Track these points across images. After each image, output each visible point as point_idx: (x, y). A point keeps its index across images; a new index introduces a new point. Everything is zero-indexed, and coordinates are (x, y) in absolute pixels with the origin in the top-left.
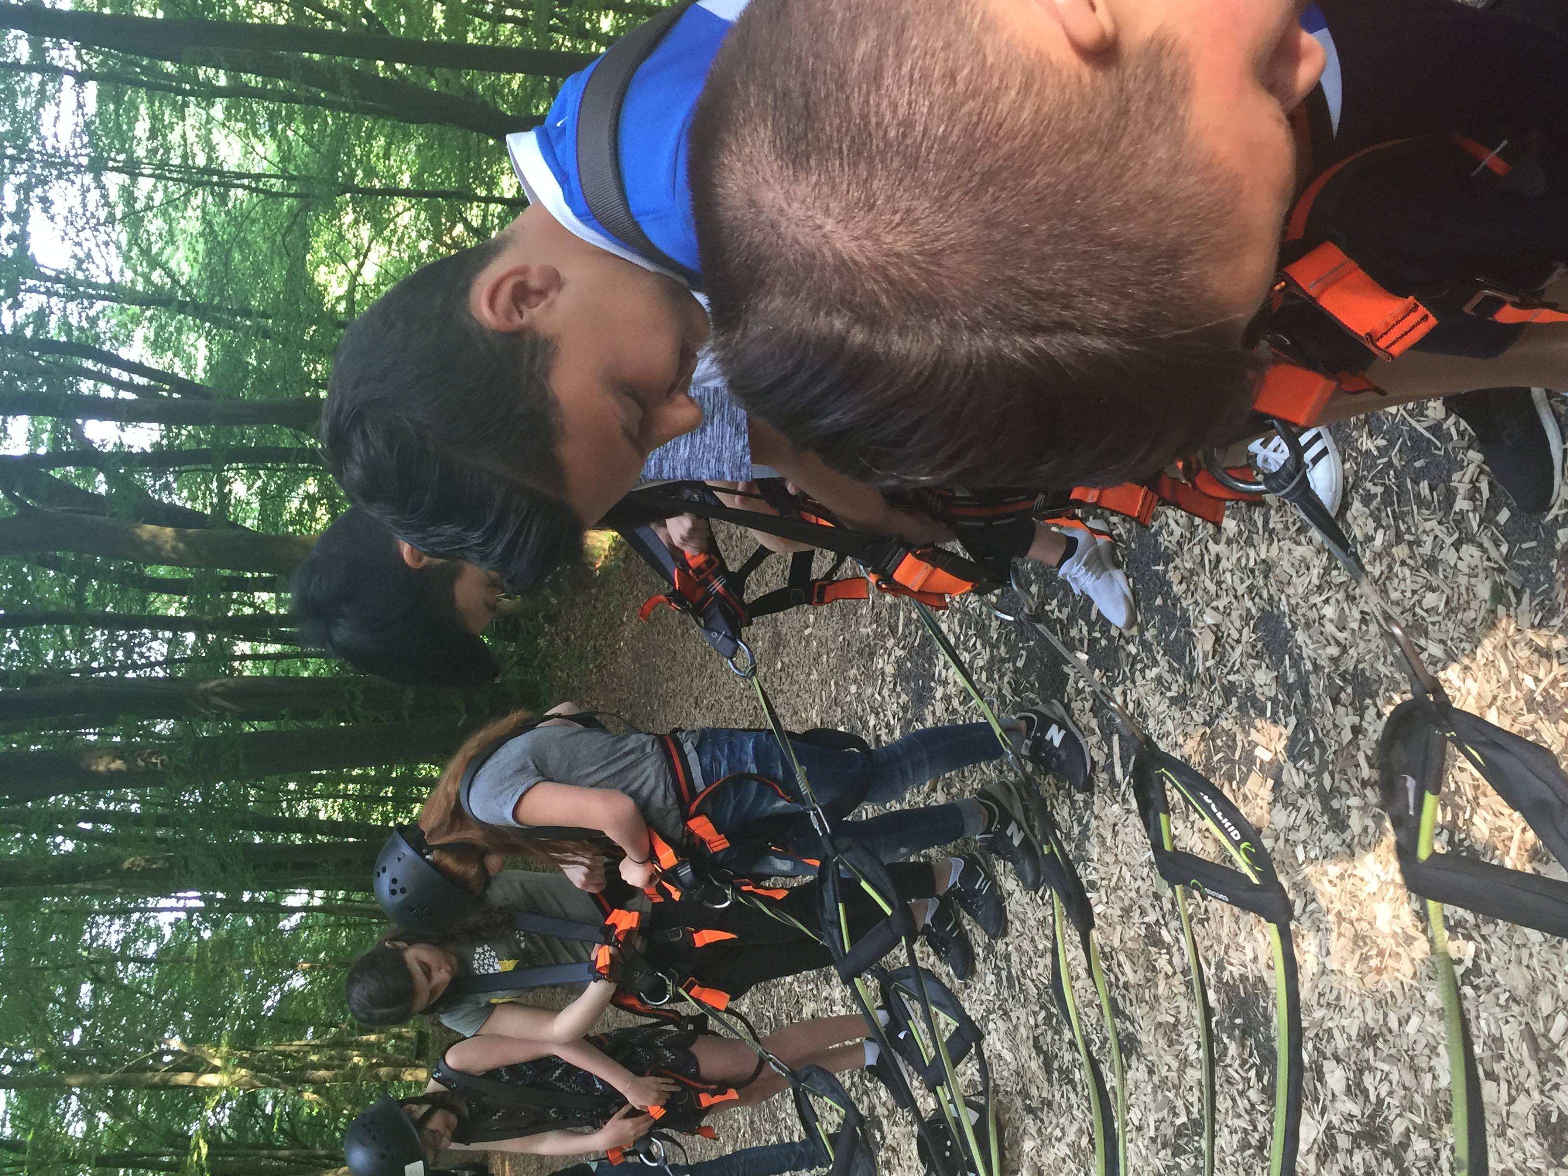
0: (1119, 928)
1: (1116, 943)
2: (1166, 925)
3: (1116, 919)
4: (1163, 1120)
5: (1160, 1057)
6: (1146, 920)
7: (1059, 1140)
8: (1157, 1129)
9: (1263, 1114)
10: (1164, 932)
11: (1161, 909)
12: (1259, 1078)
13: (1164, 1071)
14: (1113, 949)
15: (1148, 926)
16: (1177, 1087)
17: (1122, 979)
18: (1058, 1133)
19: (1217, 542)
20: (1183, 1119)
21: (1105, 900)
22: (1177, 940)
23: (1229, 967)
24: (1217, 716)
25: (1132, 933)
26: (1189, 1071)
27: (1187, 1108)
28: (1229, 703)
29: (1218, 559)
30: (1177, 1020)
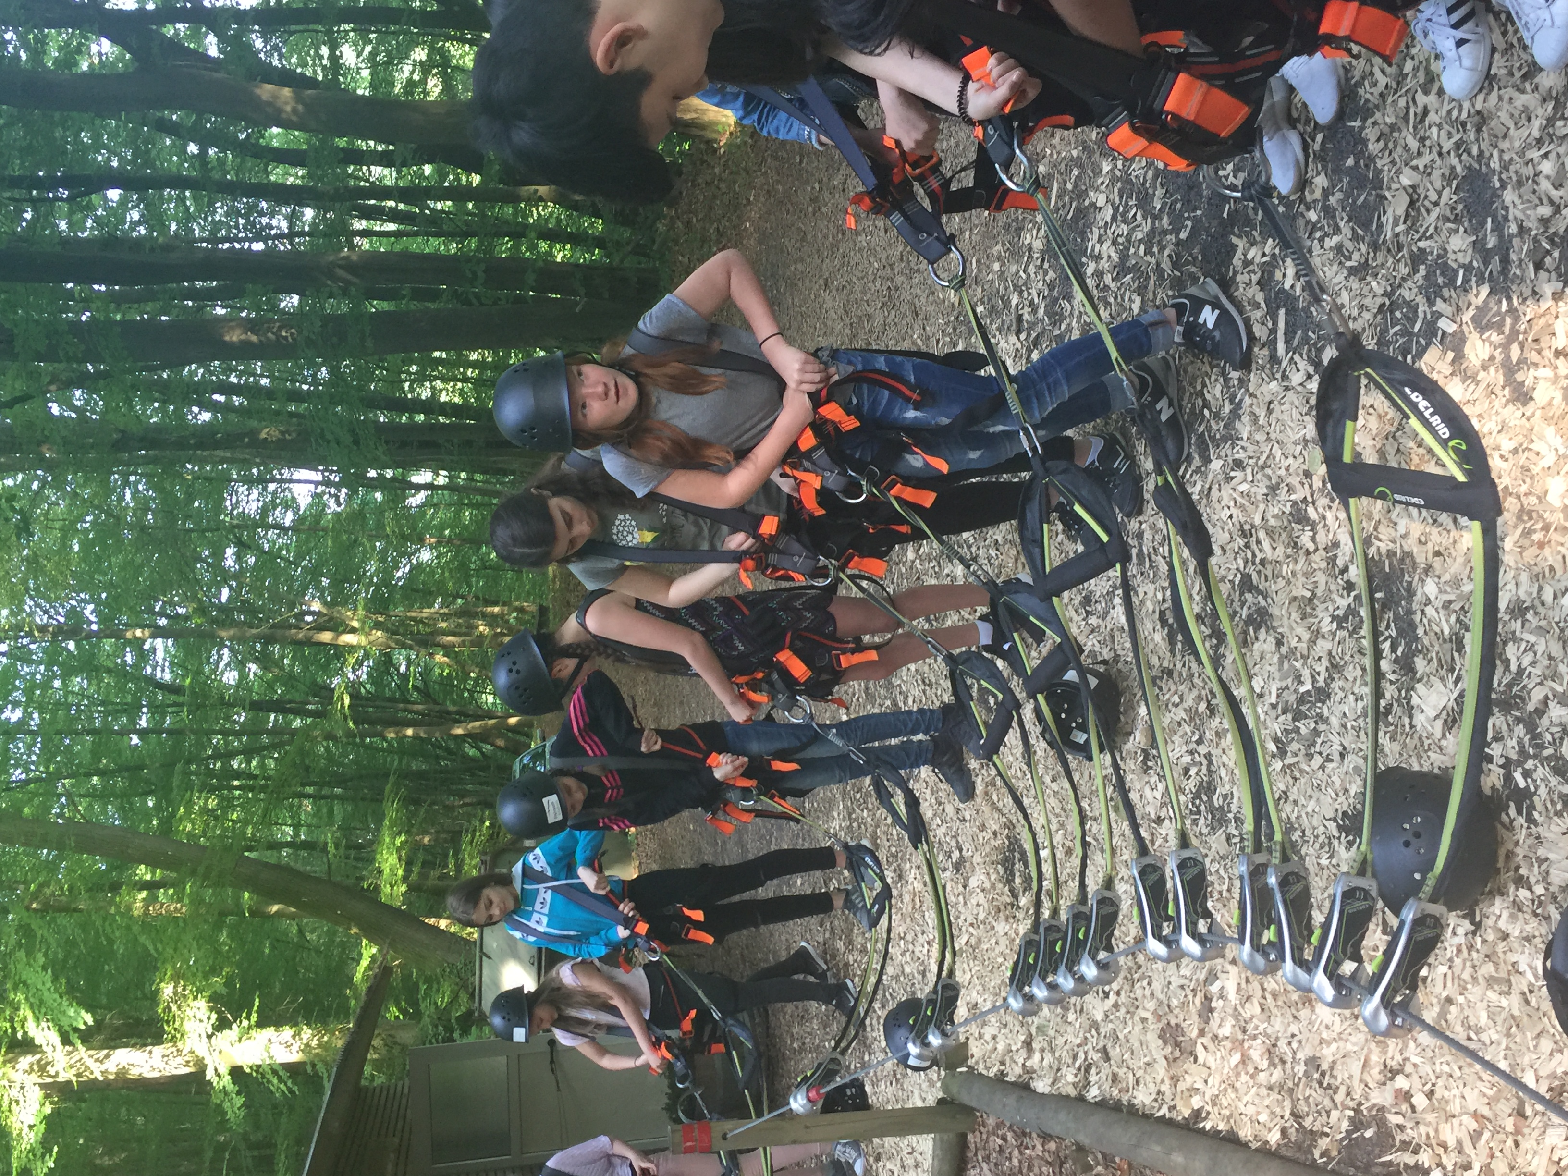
0: (1262, 506)
1: (1257, 521)
2: (1313, 503)
3: (1260, 497)
4: (1287, 688)
5: (1292, 629)
6: (1293, 497)
7: (1176, 706)
8: (1278, 696)
9: (1392, 683)
10: (1311, 510)
11: (1311, 486)
12: (1393, 649)
13: (1294, 643)
14: (1253, 526)
15: (1295, 503)
16: (1305, 657)
17: (1259, 556)
18: (1176, 699)
19: (1426, 93)
20: (1308, 686)
21: (1250, 478)
22: (1324, 517)
23: (1377, 543)
24: (1400, 286)
25: (1276, 511)
26: (1320, 642)
27: (1313, 677)
28: (1415, 271)
29: (1426, 112)
30: (1314, 594)
